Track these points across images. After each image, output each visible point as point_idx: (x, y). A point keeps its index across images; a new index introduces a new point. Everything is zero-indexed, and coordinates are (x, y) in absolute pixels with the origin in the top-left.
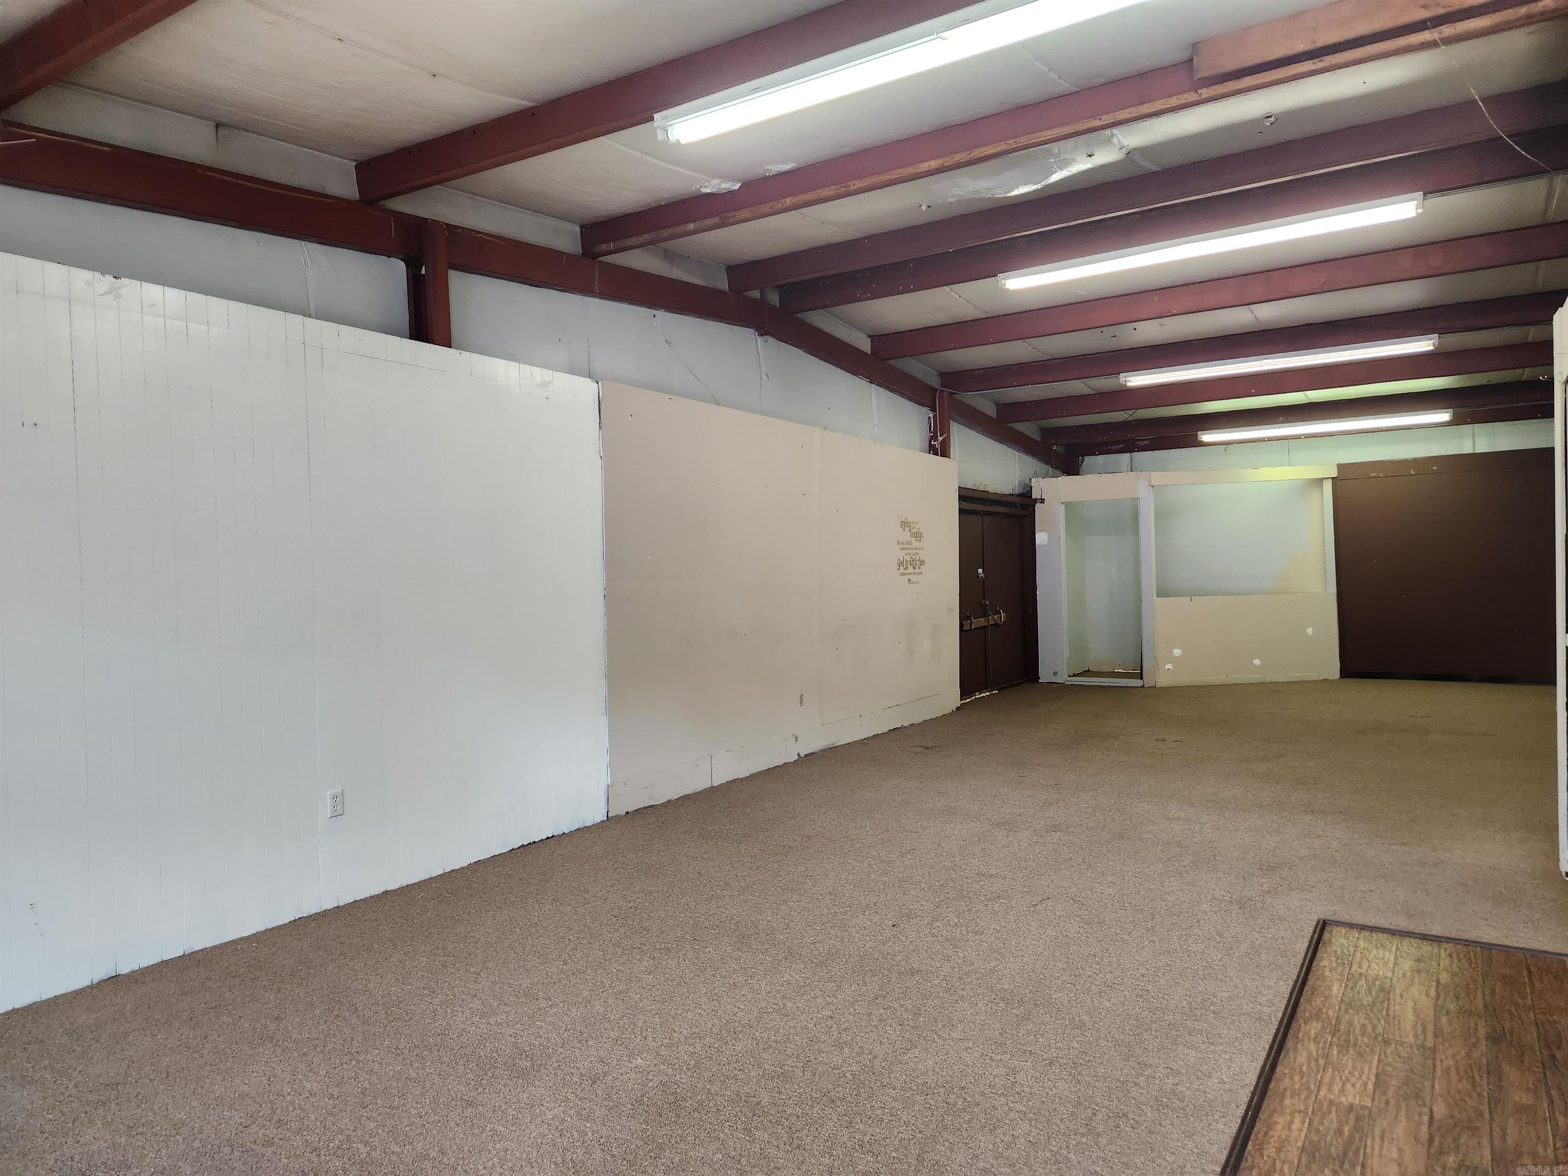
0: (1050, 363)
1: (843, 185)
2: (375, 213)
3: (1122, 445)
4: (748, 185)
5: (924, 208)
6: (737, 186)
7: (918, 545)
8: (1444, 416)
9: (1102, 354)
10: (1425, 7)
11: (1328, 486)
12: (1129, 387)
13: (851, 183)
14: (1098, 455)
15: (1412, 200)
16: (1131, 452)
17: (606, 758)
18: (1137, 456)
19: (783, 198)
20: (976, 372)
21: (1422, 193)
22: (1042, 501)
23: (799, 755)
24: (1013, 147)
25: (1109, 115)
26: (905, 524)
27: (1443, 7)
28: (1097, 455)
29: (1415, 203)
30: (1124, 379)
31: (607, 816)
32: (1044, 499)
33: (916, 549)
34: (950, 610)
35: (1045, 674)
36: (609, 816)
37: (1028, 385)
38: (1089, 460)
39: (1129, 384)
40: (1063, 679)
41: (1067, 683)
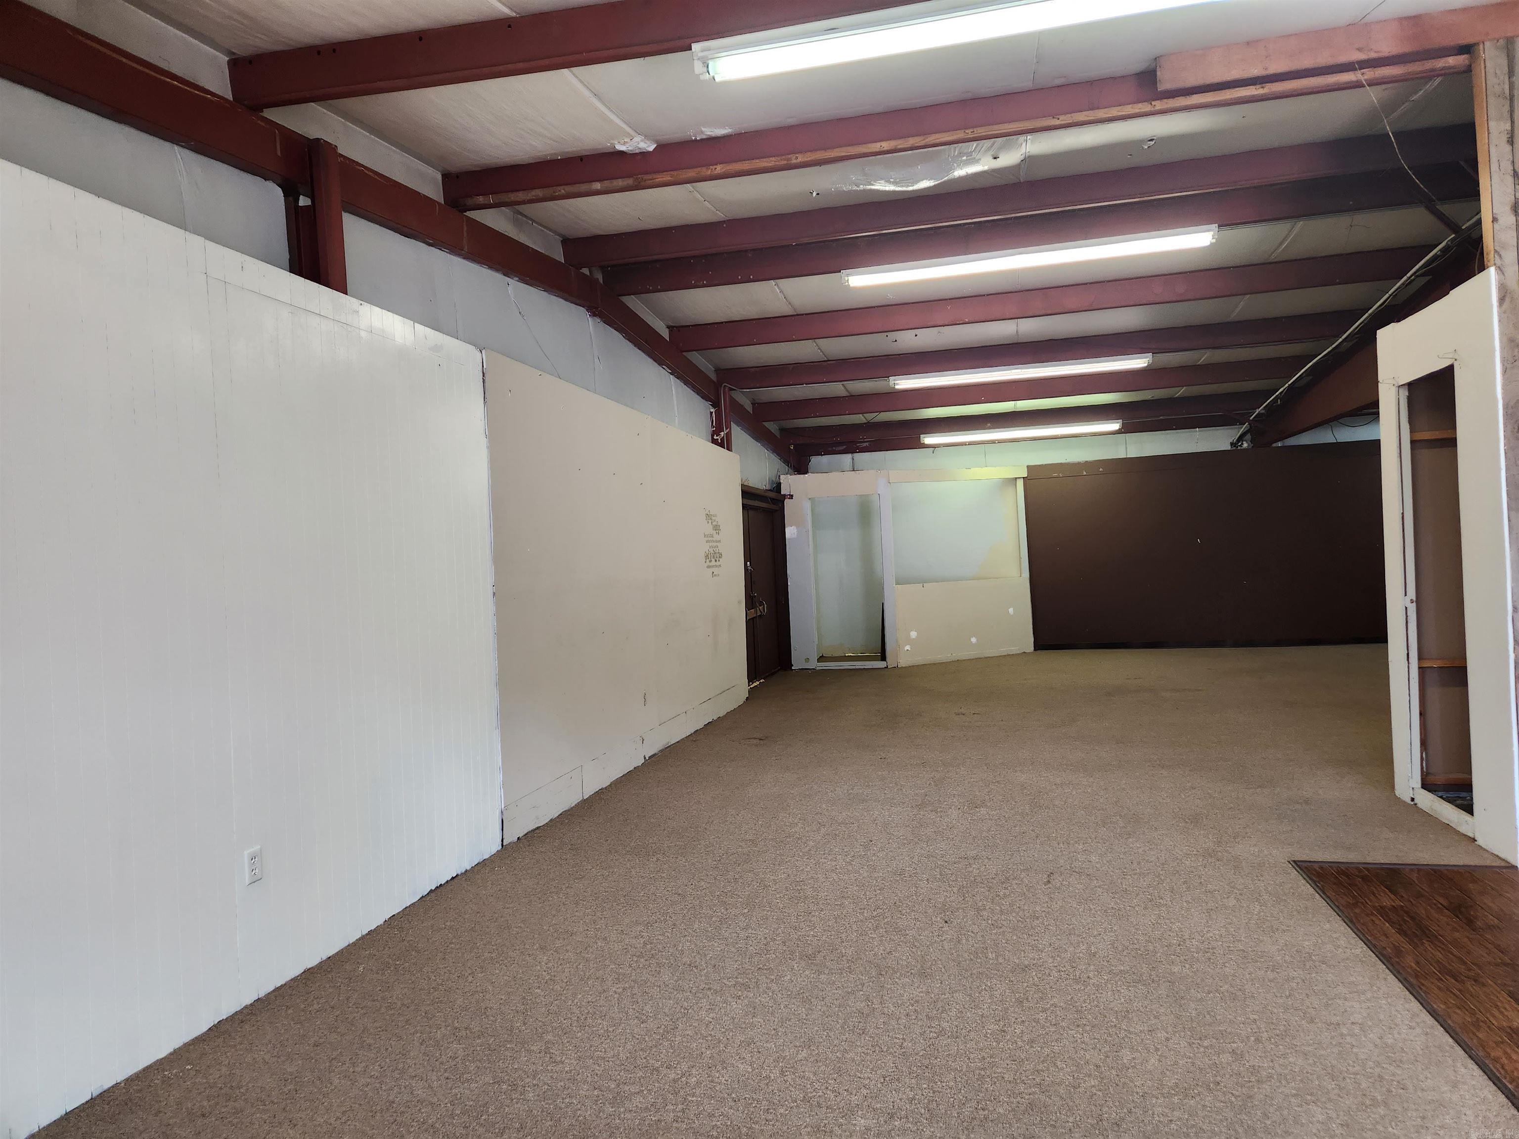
0: (825, 364)
1: (784, 157)
2: (259, 122)
3: (845, 447)
4: (663, 148)
5: (814, 194)
6: (651, 148)
7: (716, 537)
8: (1115, 426)
9: (871, 358)
10: (1359, 50)
11: (1020, 484)
12: (898, 389)
13: (793, 156)
14: (824, 455)
15: (1209, 231)
16: (852, 453)
17: (500, 777)
18: (859, 456)
19: (712, 165)
20: (753, 370)
21: (1217, 225)
22: (791, 497)
23: (645, 758)
24: (969, 136)
25: (1067, 116)
26: (709, 516)
27: (1375, 52)
28: (822, 455)
29: (1212, 233)
30: (893, 382)
31: (502, 845)
32: (792, 496)
33: (717, 542)
34: (739, 602)
35: (797, 662)
36: (504, 844)
37: (803, 384)
38: (815, 460)
39: (897, 387)
40: (814, 664)
41: (818, 668)
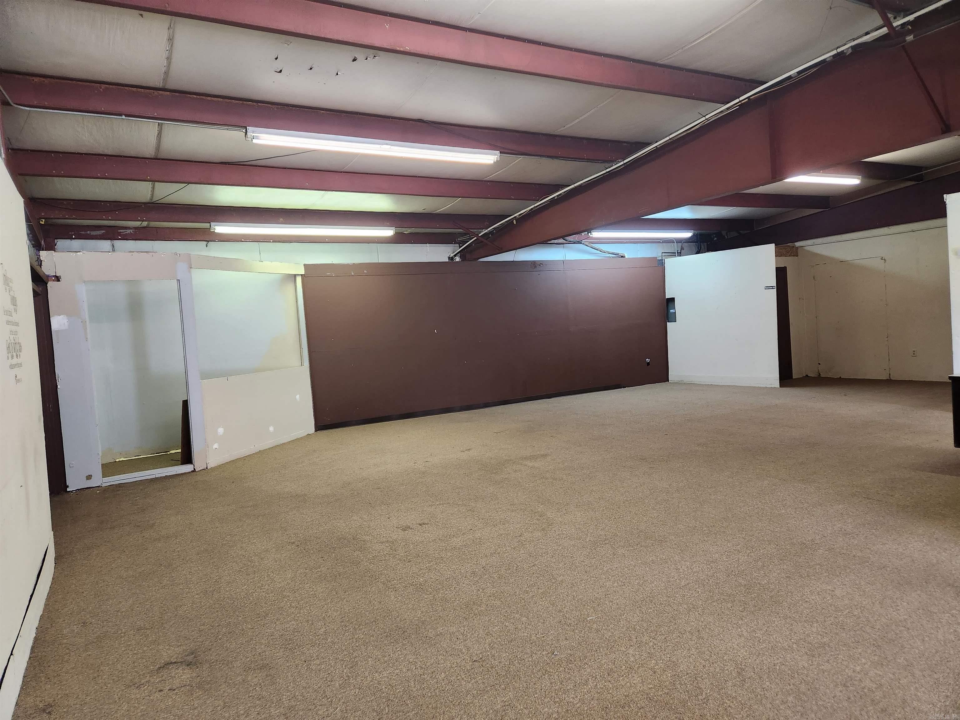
3: (103, 232)
7: (15, 317)
8: (389, 232)
11: (299, 280)
14: (74, 239)
16: (112, 239)
18: (117, 243)
22: (57, 278)
28: (72, 239)
38: (60, 243)
40: (98, 480)
41: (104, 485)
